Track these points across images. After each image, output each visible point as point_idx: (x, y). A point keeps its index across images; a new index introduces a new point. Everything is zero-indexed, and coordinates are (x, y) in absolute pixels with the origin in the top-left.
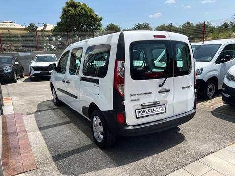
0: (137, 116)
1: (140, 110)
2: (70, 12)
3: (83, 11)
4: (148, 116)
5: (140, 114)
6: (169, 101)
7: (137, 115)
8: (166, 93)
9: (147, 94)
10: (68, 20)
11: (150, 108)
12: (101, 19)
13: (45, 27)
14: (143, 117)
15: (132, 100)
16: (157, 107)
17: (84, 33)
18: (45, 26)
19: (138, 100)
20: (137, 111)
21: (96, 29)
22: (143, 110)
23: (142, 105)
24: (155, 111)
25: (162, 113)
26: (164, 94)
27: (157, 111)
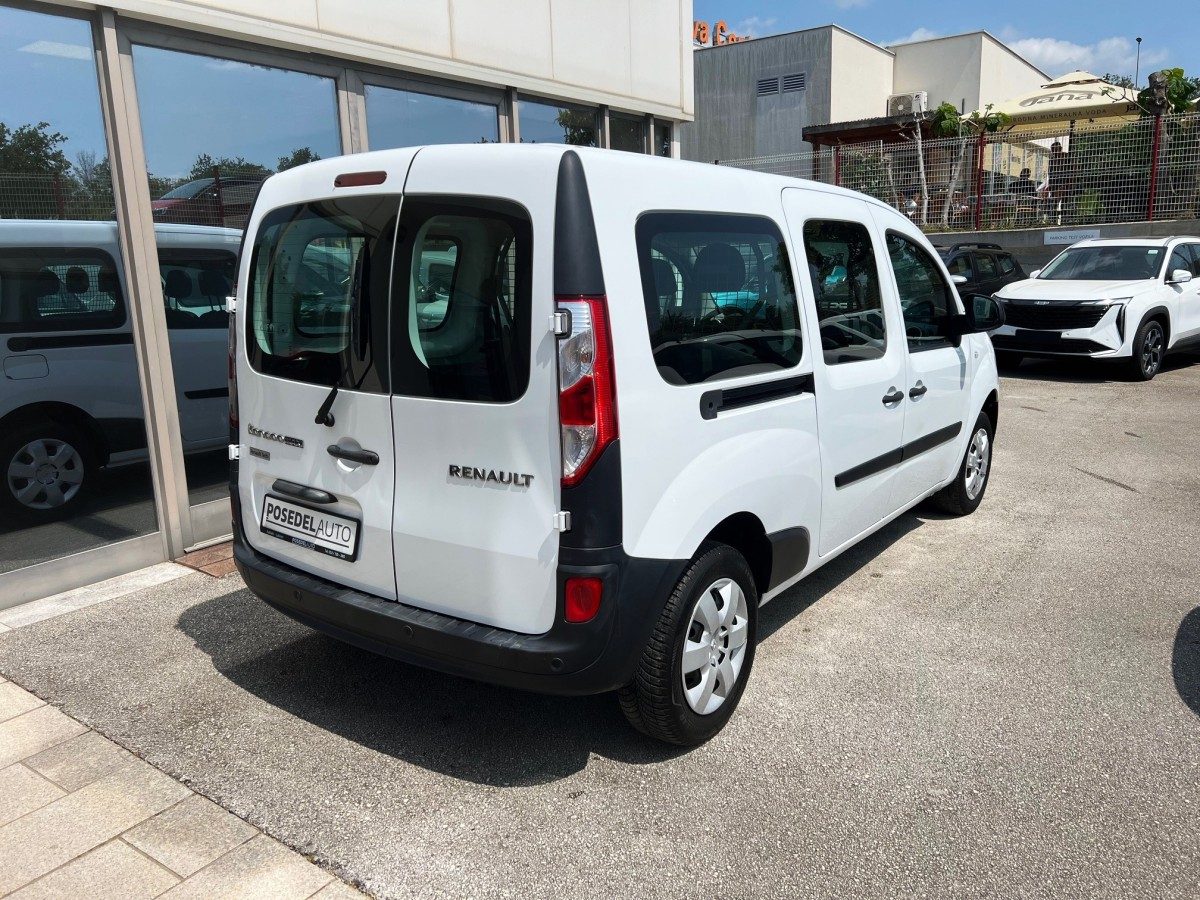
0: (265, 523)
1: (274, 503)
4: (288, 539)
5: (272, 517)
6: (364, 513)
7: (265, 516)
8: (360, 468)
9: (288, 440)
11: (304, 512)
14: (276, 534)
15: (252, 451)
16: (325, 517)
19: (266, 456)
20: (267, 500)
22: (281, 505)
23: (275, 485)
24: (314, 530)
25: (337, 554)
26: (355, 467)
27: (320, 535)
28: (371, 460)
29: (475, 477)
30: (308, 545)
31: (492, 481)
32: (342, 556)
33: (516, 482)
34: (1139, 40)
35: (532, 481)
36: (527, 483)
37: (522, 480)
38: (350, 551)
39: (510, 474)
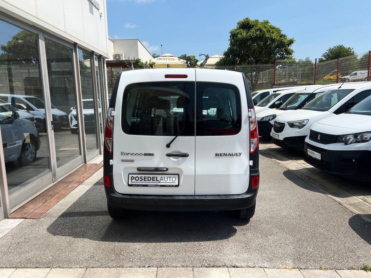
0: (130, 183)
1: (135, 176)
2: (239, 35)
3: (258, 32)
4: (146, 186)
5: (134, 180)
6: (183, 171)
7: (130, 181)
8: (180, 159)
9: (145, 155)
10: (235, 48)
11: (151, 176)
12: (291, 42)
13: (206, 60)
14: (138, 186)
15: (123, 161)
16: (163, 176)
17: (265, 65)
18: (207, 57)
19: (132, 161)
20: (130, 176)
21: (282, 58)
22: (139, 176)
23: (139, 169)
24: (158, 181)
25: (171, 186)
26: (178, 159)
27: (162, 181)
28: (185, 155)
29: (224, 155)
30: (156, 186)
31: (229, 156)
32: (174, 186)
33: (237, 155)
34: (162, 45)
35: (241, 154)
36: (240, 155)
37: (239, 154)
38: (177, 184)
39: (235, 153)
